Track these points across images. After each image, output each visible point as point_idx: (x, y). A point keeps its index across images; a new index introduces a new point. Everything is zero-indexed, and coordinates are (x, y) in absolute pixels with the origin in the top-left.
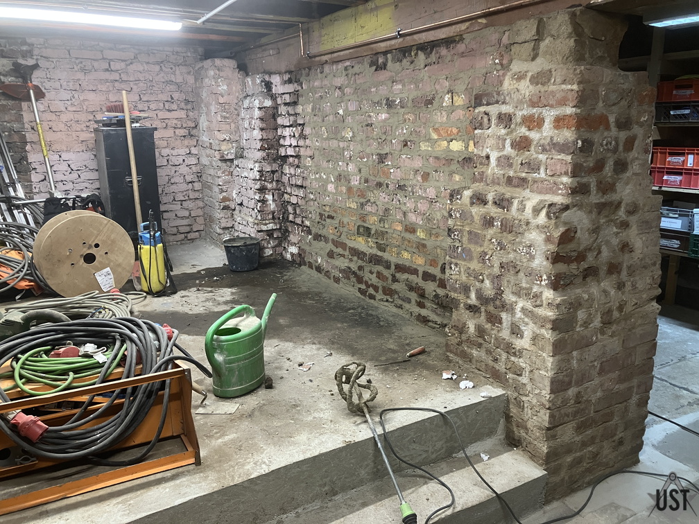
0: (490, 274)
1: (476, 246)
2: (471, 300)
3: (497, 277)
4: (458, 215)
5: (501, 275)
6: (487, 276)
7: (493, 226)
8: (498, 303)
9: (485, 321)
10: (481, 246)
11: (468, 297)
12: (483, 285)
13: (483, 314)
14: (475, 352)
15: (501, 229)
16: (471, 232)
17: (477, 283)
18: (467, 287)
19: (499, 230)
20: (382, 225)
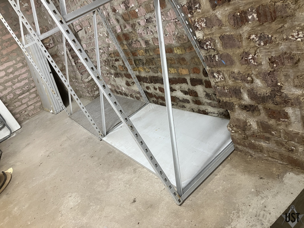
0: (259, 73)
1: (234, 49)
2: (244, 100)
3: (269, 74)
4: (203, 25)
5: (274, 71)
6: (256, 75)
7: (248, 20)
8: (278, 99)
9: (266, 117)
10: (239, 47)
11: (241, 98)
12: (254, 85)
13: (262, 111)
14: (263, 144)
15: (259, 20)
16: (223, 37)
17: (246, 85)
18: (237, 90)
19: (258, 23)
20: (148, 55)
